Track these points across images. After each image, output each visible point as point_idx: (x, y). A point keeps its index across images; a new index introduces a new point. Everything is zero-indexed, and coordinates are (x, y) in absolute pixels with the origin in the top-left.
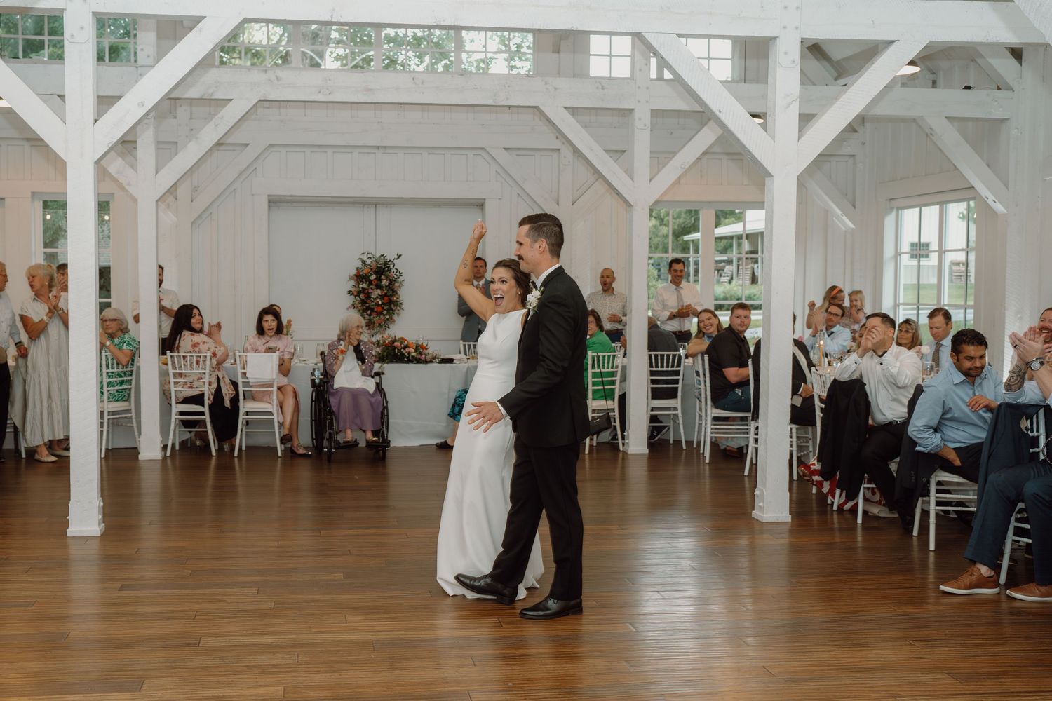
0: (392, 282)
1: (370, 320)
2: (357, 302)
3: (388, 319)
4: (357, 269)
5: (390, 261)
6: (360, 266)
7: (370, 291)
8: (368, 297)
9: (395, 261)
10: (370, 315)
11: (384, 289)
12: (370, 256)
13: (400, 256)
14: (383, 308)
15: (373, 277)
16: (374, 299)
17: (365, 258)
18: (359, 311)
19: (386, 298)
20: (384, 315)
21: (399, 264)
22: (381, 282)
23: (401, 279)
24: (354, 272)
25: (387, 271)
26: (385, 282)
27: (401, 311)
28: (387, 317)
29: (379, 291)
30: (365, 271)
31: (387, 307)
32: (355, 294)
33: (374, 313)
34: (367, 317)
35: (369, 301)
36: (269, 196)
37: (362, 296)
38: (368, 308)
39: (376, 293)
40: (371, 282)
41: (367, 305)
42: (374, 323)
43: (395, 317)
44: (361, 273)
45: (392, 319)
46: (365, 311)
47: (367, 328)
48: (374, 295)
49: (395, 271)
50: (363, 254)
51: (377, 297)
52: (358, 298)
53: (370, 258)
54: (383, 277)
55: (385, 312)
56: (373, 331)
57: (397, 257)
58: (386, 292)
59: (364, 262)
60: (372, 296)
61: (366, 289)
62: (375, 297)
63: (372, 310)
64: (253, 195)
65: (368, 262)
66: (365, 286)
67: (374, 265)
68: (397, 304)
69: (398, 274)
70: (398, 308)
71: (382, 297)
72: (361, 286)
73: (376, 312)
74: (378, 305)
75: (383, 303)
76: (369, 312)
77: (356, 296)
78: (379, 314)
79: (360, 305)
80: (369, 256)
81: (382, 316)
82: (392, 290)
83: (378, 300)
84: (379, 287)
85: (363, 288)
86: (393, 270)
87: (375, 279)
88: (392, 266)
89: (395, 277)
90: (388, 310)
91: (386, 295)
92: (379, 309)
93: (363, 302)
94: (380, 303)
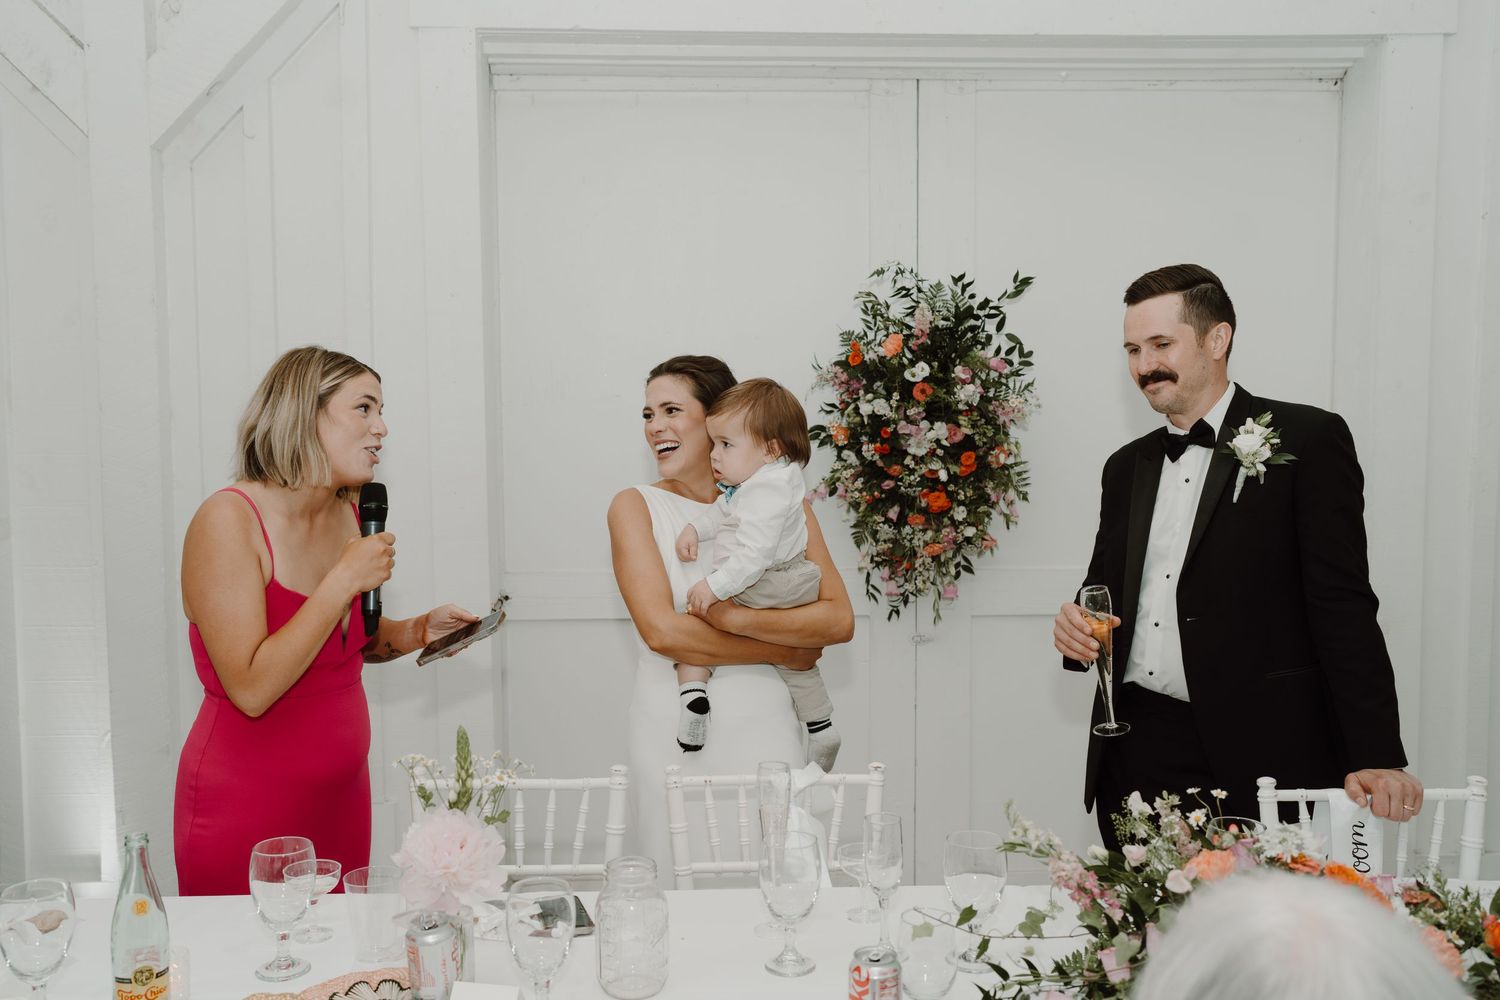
0: (993, 390)
1: (896, 542)
2: (848, 473)
3: (968, 540)
4: (847, 337)
5: (985, 304)
6: (858, 328)
7: (903, 428)
8: (895, 451)
9: (1007, 307)
10: (902, 521)
11: (963, 420)
12: (908, 282)
13: (1026, 281)
14: (952, 496)
15: (922, 370)
16: (916, 459)
17: (884, 291)
18: (855, 505)
19: (969, 458)
20: (955, 524)
21: (1020, 318)
22: (951, 393)
23: (1028, 375)
24: (836, 351)
25: (976, 341)
26: (968, 393)
27: (1019, 504)
28: (970, 532)
29: (941, 430)
30: (888, 347)
31: (970, 493)
32: (842, 440)
33: (917, 520)
34: (886, 531)
35: (896, 469)
36: (485, 35)
37: (869, 450)
38: (894, 496)
39: (932, 435)
40: (907, 389)
41: (888, 484)
42: (914, 554)
43: (995, 526)
44: (870, 356)
45: (982, 535)
46: (875, 506)
47: (885, 571)
48: (919, 445)
49: (1006, 345)
50: (880, 272)
51: (932, 453)
52: (850, 456)
53: (904, 292)
54: (959, 372)
55: (960, 513)
56: (910, 587)
57: (1011, 289)
58: (968, 431)
59: (874, 310)
60: (911, 450)
61: (888, 423)
62: (921, 452)
63: (907, 503)
64: (416, 29)
65: (898, 309)
66: (881, 407)
67: (922, 322)
68: (1004, 477)
69: (1015, 357)
70: (1012, 494)
71: (952, 453)
72: (865, 409)
73: (925, 511)
74: (931, 482)
75: (953, 478)
76: (893, 513)
77: (840, 449)
78: (936, 518)
79: (859, 483)
80: (898, 286)
81: (947, 532)
82: (991, 420)
83: (936, 465)
84: (940, 411)
85: (873, 416)
86: (1000, 341)
87: (925, 380)
88: (990, 326)
89: (1007, 370)
90: (971, 505)
91: (968, 443)
92: (938, 501)
93: (870, 473)
94: (943, 476)
